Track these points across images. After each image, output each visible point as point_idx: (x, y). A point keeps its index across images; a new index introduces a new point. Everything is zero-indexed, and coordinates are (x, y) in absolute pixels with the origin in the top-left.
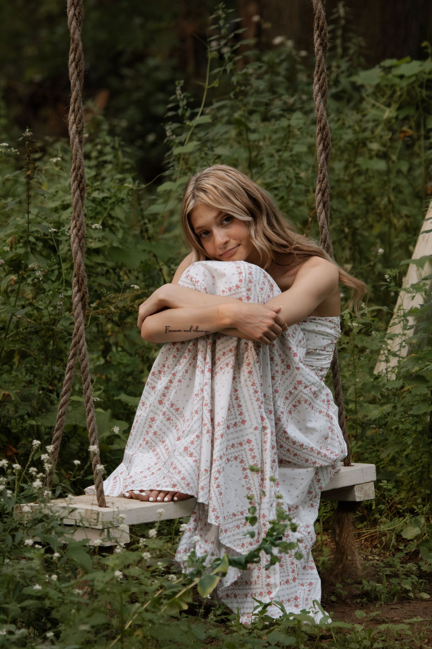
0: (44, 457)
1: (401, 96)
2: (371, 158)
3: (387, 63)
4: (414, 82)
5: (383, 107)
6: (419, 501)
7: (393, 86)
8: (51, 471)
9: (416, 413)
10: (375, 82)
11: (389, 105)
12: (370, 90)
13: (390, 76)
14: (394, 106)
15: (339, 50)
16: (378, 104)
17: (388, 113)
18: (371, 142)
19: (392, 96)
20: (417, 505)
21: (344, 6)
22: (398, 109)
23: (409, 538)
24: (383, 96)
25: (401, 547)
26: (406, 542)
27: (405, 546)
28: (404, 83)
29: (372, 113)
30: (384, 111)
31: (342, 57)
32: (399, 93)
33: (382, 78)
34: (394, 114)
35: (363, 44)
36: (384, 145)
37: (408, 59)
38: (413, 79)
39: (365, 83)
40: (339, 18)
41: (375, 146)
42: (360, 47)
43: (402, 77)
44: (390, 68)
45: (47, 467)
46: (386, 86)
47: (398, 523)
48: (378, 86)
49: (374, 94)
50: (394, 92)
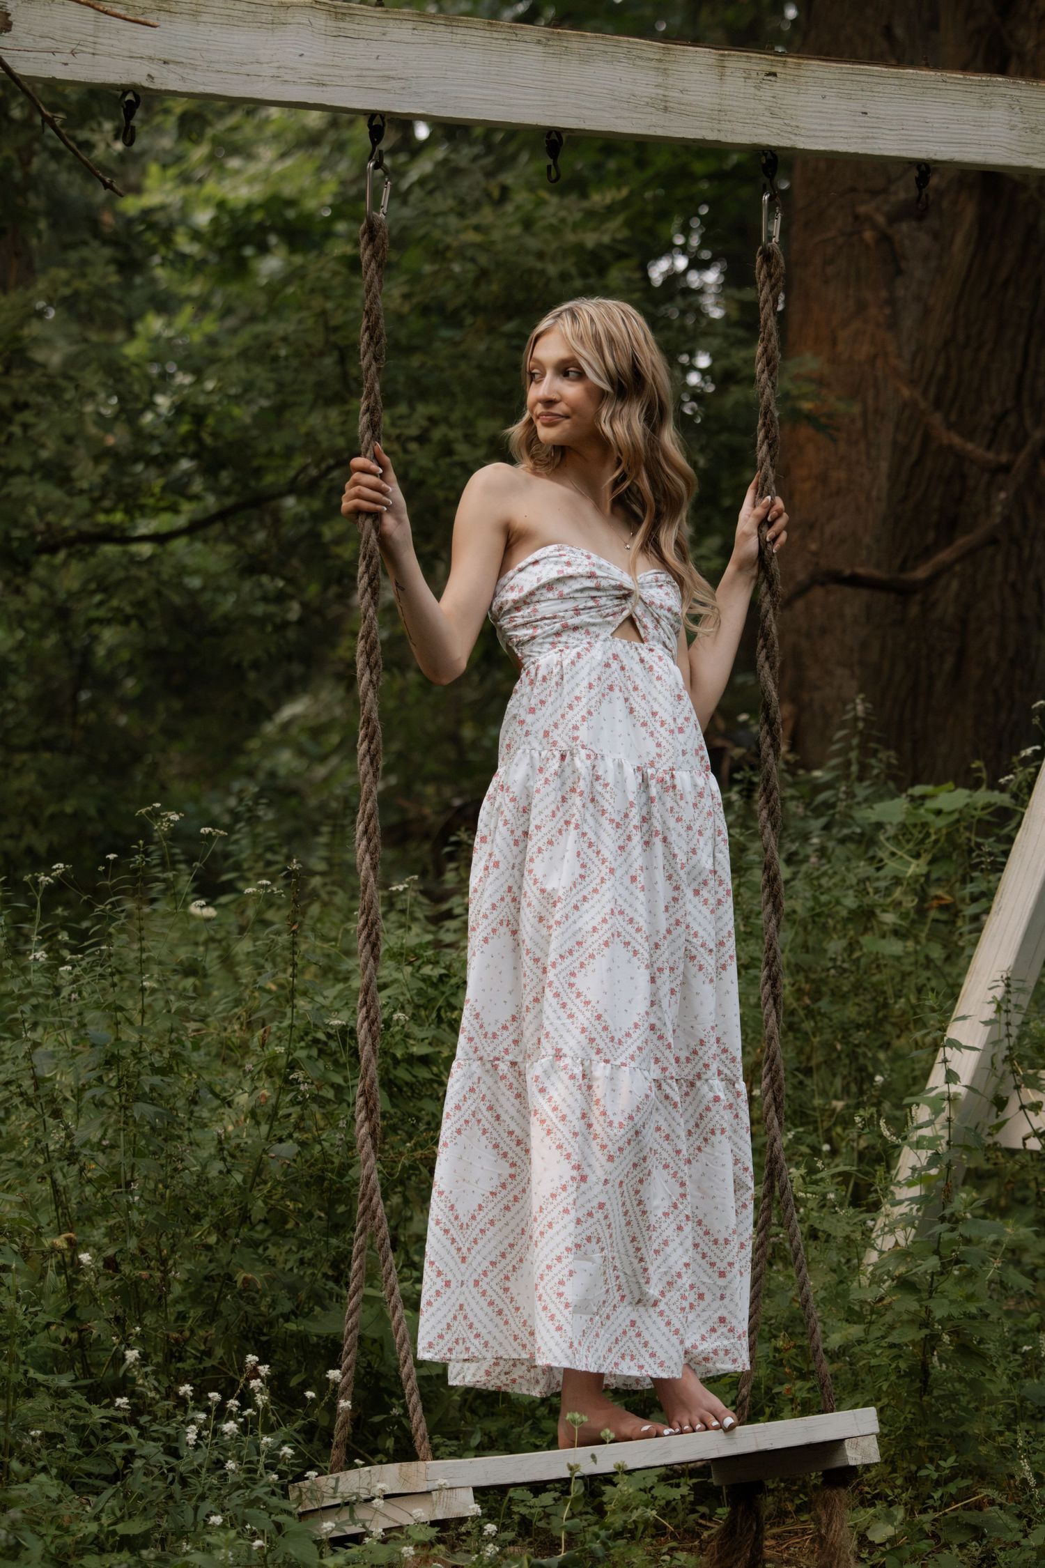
0: (255, 1383)
1: (936, 841)
2: (883, 936)
3: (918, 790)
4: (958, 821)
5: (907, 858)
6: (899, 1482)
7: (925, 825)
8: (265, 1405)
9: (897, 1341)
10: (898, 818)
11: (917, 856)
12: (891, 831)
13: (922, 811)
14: (926, 858)
15: (854, 768)
16: (900, 853)
17: (915, 868)
18: (884, 911)
19: (922, 842)
20: (893, 1488)
21: (864, 700)
22: (931, 863)
23: (877, 1541)
24: (908, 841)
25: (864, 1556)
26: (873, 1546)
27: (871, 1553)
28: (941, 822)
29: (892, 866)
30: (908, 864)
31: (860, 779)
32: (933, 837)
33: (908, 813)
34: (924, 870)
35: (894, 761)
36: (904, 916)
37: (950, 785)
38: (956, 816)
39: (884, 819)
40: (856, 719)
41: (889, 918)
42: (889, 765)
43: (939, 812)
44: (923, 797)
45: (261, 1399)
46: (915, 825)
47: (865, 1515)
48: (903, 826)
49: (895, 838)
50: (928, 835)
